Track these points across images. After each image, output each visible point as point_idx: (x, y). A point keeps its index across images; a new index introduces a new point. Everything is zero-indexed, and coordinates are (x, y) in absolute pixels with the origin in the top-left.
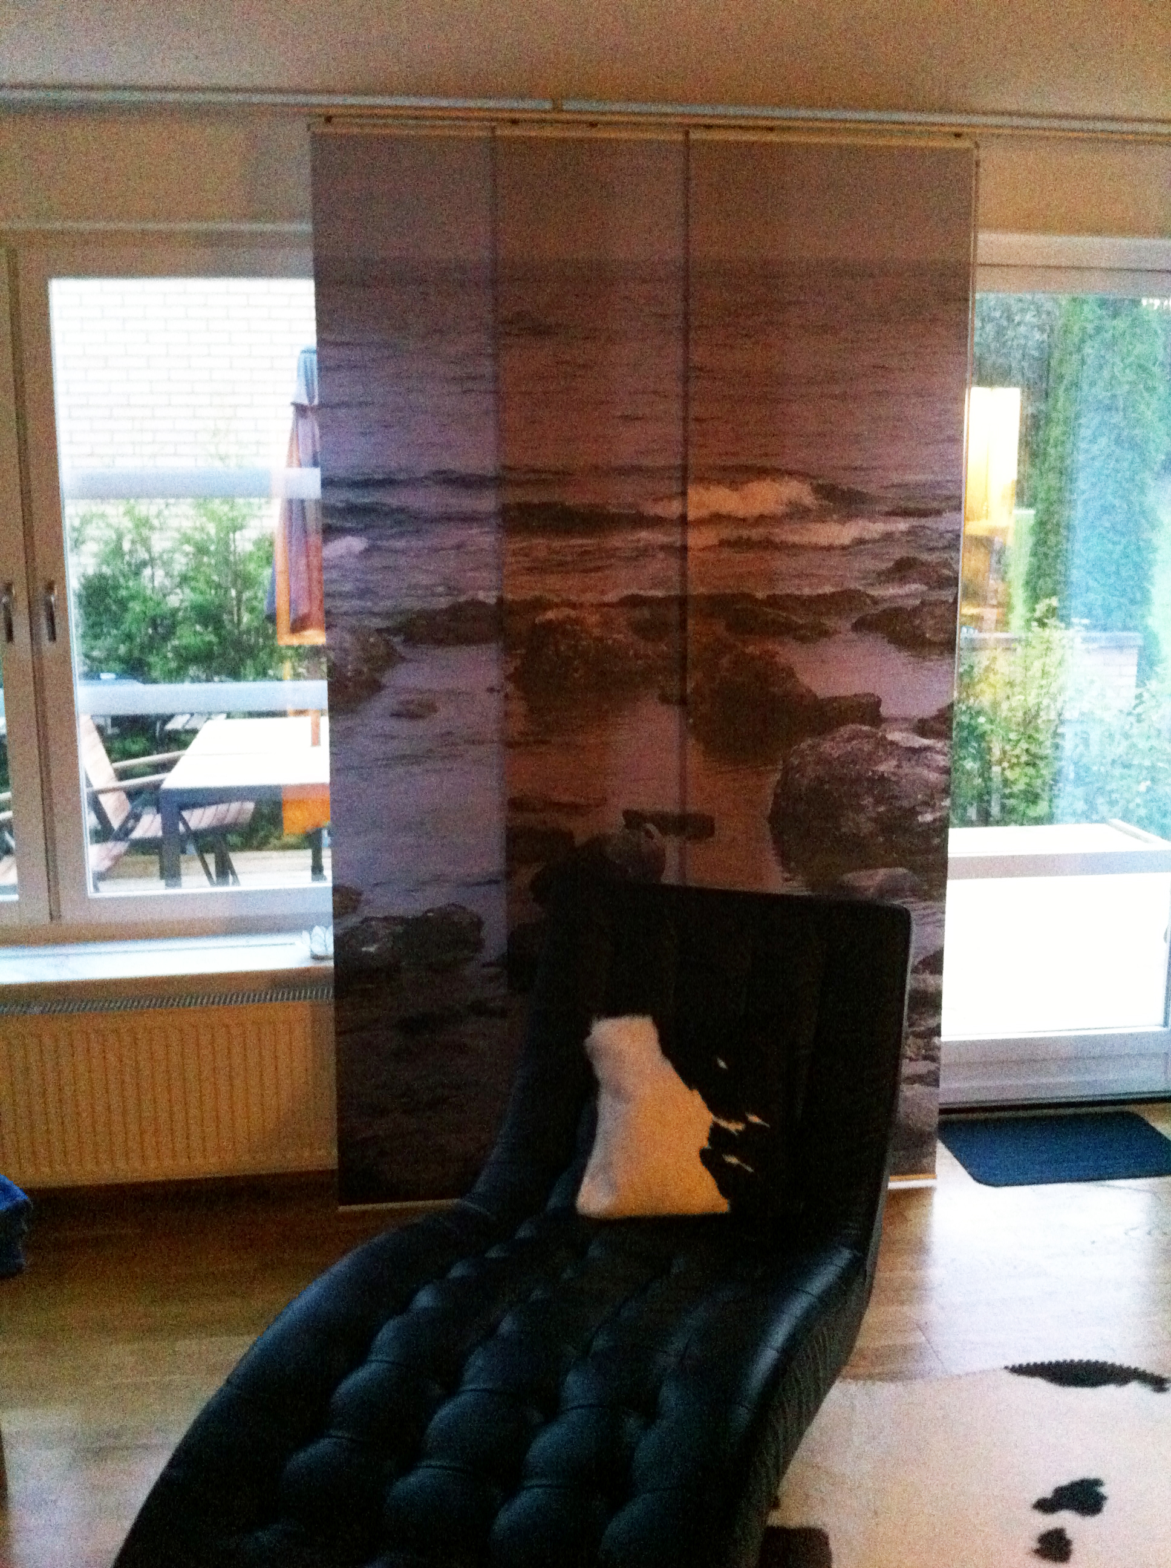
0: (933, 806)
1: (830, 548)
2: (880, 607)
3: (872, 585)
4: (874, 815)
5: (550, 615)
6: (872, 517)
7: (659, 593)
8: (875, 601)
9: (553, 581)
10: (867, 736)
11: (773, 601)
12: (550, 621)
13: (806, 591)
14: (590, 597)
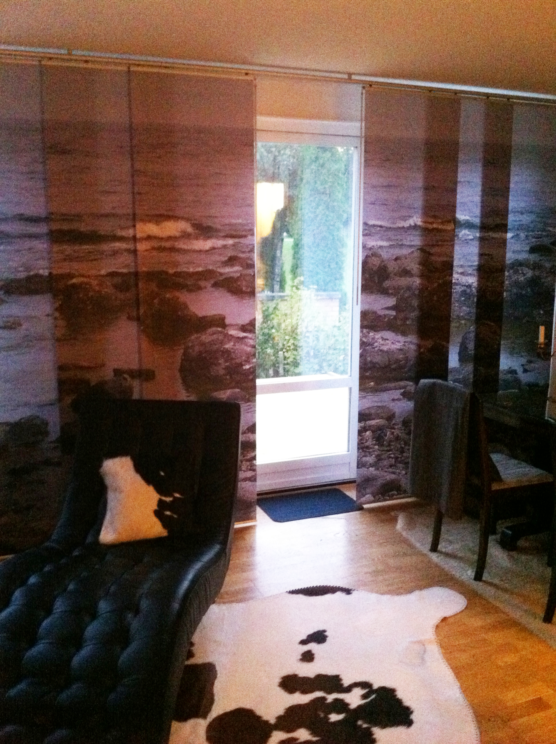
0: (249, 362)
1: (200, 251)
2: (224, 277)
3: (219, 267)
4: (224, 367)
5: (74, 281)
6: (217, 237)
7: (125, 271)
8: (221, 274)
9: (75, 265)
10: (221, 332)
11: (177, 274)
12: (74, 284)
13: (191, 270)
14: (94, 272)
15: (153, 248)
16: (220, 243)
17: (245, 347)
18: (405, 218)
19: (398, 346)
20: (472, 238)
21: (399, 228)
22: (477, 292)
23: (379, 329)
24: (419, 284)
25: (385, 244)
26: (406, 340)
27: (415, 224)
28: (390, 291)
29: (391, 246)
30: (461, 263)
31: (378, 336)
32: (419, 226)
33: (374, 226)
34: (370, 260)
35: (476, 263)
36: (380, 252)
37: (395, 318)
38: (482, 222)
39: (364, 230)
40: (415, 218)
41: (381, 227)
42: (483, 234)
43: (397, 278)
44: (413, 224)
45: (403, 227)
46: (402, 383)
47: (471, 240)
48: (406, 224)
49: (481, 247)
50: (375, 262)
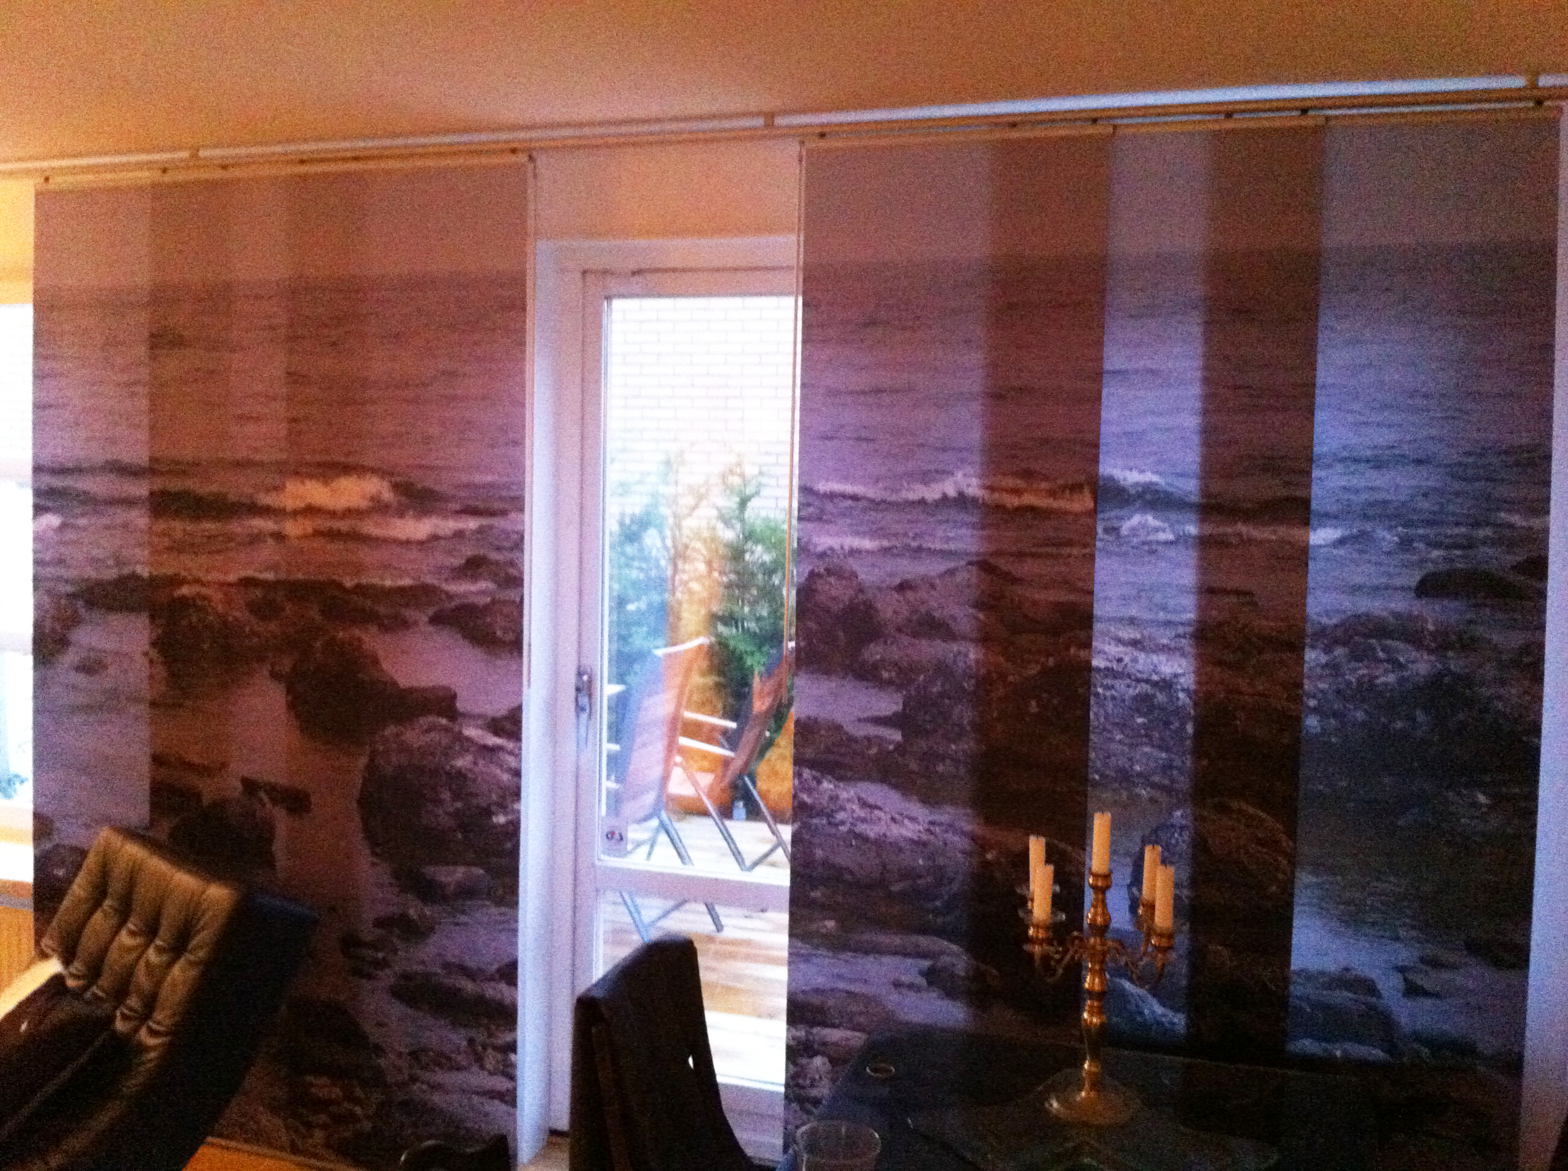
0: (505, 809)
1: (407, 543)
2: (456, 603)
4: (451, 810)
5: (185, 590)
7: (270, 576)
8: (450, 596)
10: (447, 730)
11: (359, 589)
12: (184, 597)
13: (388, 583)
15: (317, 533)
16: (449, 526)
17: (498, 771)
18: (926, 477)
19: (908, 831)
20: (1171, 537)
21: (913, 503)
22: (1196, 704)
23: (849, 774)
24: (977, 661)
25: (867, 544)
26: (936, 817)
27: (961, 494)
28: (885, 675)
29: (885, 551)
30: (1133, 611)
31: (847, 793)
32: (974, 500)
33: (832, 496)
34: (820, 585)
35: (1191, 616)
36: (853, 564)
37: (900, 749)
38: (1205, 492)
39: (802, 506)
40: (959, 475)
41: (855, 498)
42: (1209, 529)
43: (905, 640)
44: (952, 492)
45: (922, 502)
46: (924, 942)
47: (1168, 543)
48: (932, 493)
49: (1205, 567)
50: (836, 592)
